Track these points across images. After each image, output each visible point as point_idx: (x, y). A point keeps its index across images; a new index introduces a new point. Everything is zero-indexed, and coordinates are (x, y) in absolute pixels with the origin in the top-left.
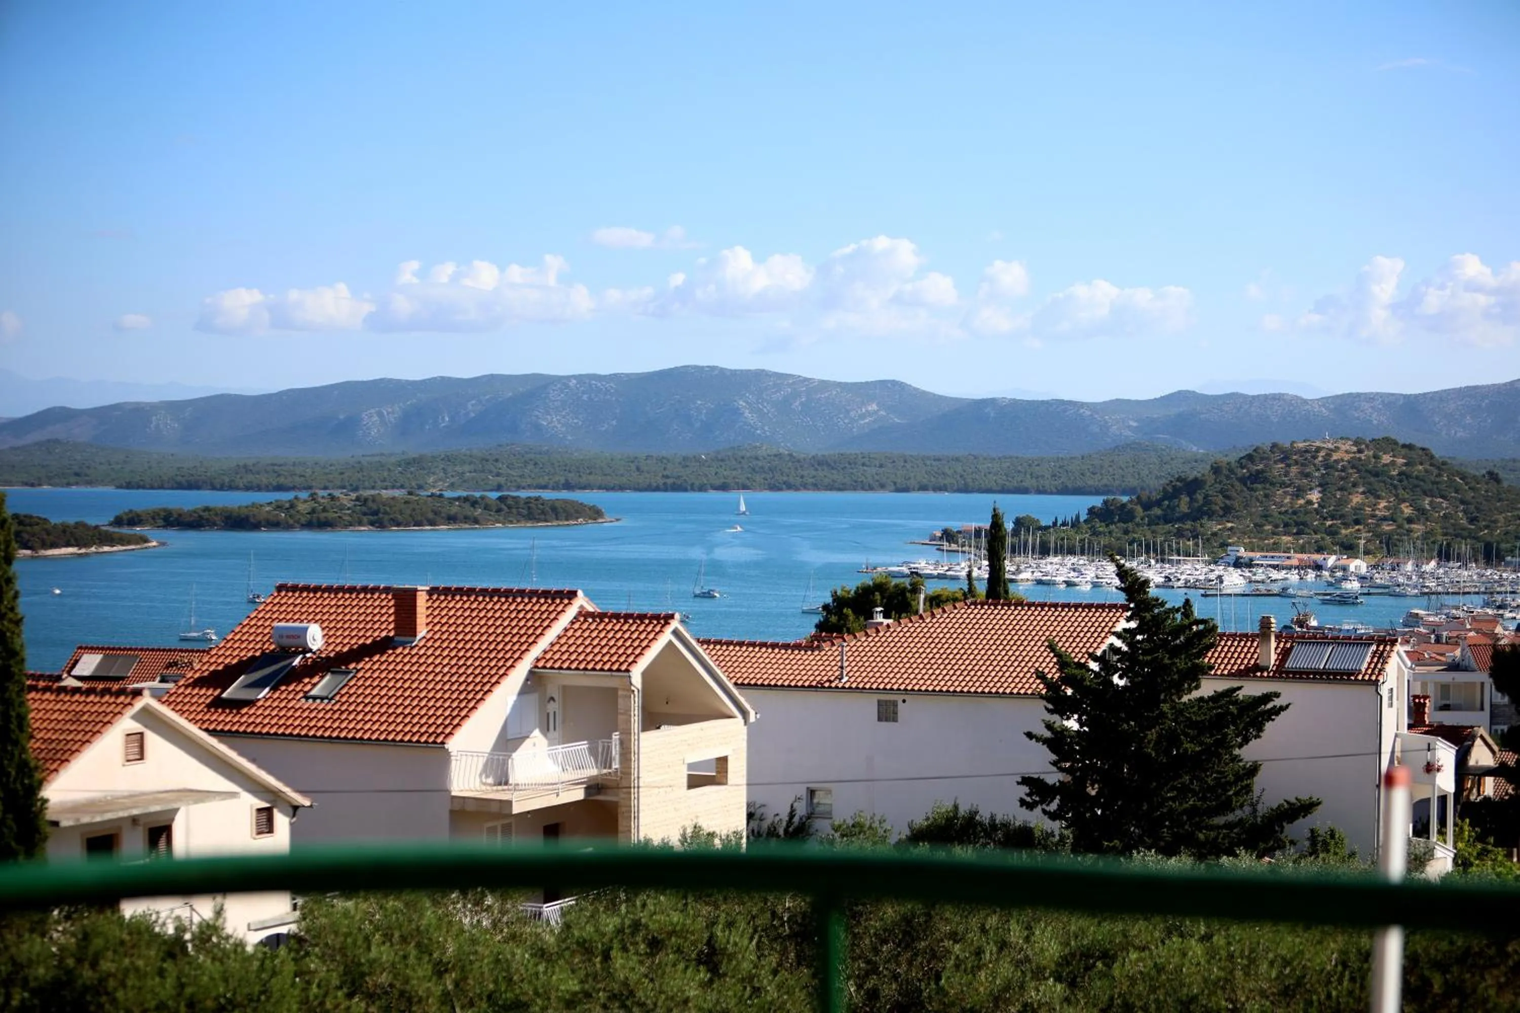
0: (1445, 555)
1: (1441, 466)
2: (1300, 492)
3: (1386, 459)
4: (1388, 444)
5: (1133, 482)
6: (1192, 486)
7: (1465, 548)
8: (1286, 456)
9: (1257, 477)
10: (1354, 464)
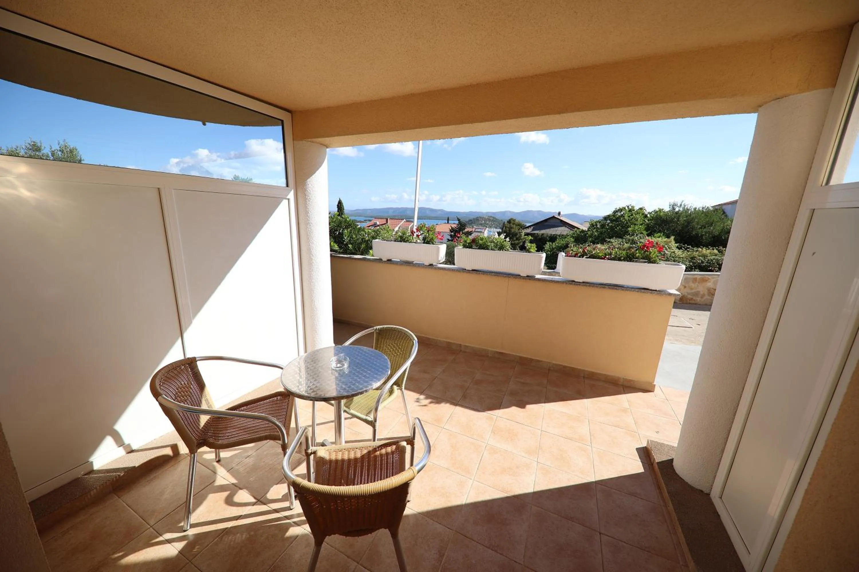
0: (496, 228)
1: (496, 219)
2: (482, 221)
3: (491, 218)
4: (491, 217)
5: (465, 220)
6: (471, 220)
7: (498, 227)
8: (481, 218)
9: (478, 220)
10: (488, 218)
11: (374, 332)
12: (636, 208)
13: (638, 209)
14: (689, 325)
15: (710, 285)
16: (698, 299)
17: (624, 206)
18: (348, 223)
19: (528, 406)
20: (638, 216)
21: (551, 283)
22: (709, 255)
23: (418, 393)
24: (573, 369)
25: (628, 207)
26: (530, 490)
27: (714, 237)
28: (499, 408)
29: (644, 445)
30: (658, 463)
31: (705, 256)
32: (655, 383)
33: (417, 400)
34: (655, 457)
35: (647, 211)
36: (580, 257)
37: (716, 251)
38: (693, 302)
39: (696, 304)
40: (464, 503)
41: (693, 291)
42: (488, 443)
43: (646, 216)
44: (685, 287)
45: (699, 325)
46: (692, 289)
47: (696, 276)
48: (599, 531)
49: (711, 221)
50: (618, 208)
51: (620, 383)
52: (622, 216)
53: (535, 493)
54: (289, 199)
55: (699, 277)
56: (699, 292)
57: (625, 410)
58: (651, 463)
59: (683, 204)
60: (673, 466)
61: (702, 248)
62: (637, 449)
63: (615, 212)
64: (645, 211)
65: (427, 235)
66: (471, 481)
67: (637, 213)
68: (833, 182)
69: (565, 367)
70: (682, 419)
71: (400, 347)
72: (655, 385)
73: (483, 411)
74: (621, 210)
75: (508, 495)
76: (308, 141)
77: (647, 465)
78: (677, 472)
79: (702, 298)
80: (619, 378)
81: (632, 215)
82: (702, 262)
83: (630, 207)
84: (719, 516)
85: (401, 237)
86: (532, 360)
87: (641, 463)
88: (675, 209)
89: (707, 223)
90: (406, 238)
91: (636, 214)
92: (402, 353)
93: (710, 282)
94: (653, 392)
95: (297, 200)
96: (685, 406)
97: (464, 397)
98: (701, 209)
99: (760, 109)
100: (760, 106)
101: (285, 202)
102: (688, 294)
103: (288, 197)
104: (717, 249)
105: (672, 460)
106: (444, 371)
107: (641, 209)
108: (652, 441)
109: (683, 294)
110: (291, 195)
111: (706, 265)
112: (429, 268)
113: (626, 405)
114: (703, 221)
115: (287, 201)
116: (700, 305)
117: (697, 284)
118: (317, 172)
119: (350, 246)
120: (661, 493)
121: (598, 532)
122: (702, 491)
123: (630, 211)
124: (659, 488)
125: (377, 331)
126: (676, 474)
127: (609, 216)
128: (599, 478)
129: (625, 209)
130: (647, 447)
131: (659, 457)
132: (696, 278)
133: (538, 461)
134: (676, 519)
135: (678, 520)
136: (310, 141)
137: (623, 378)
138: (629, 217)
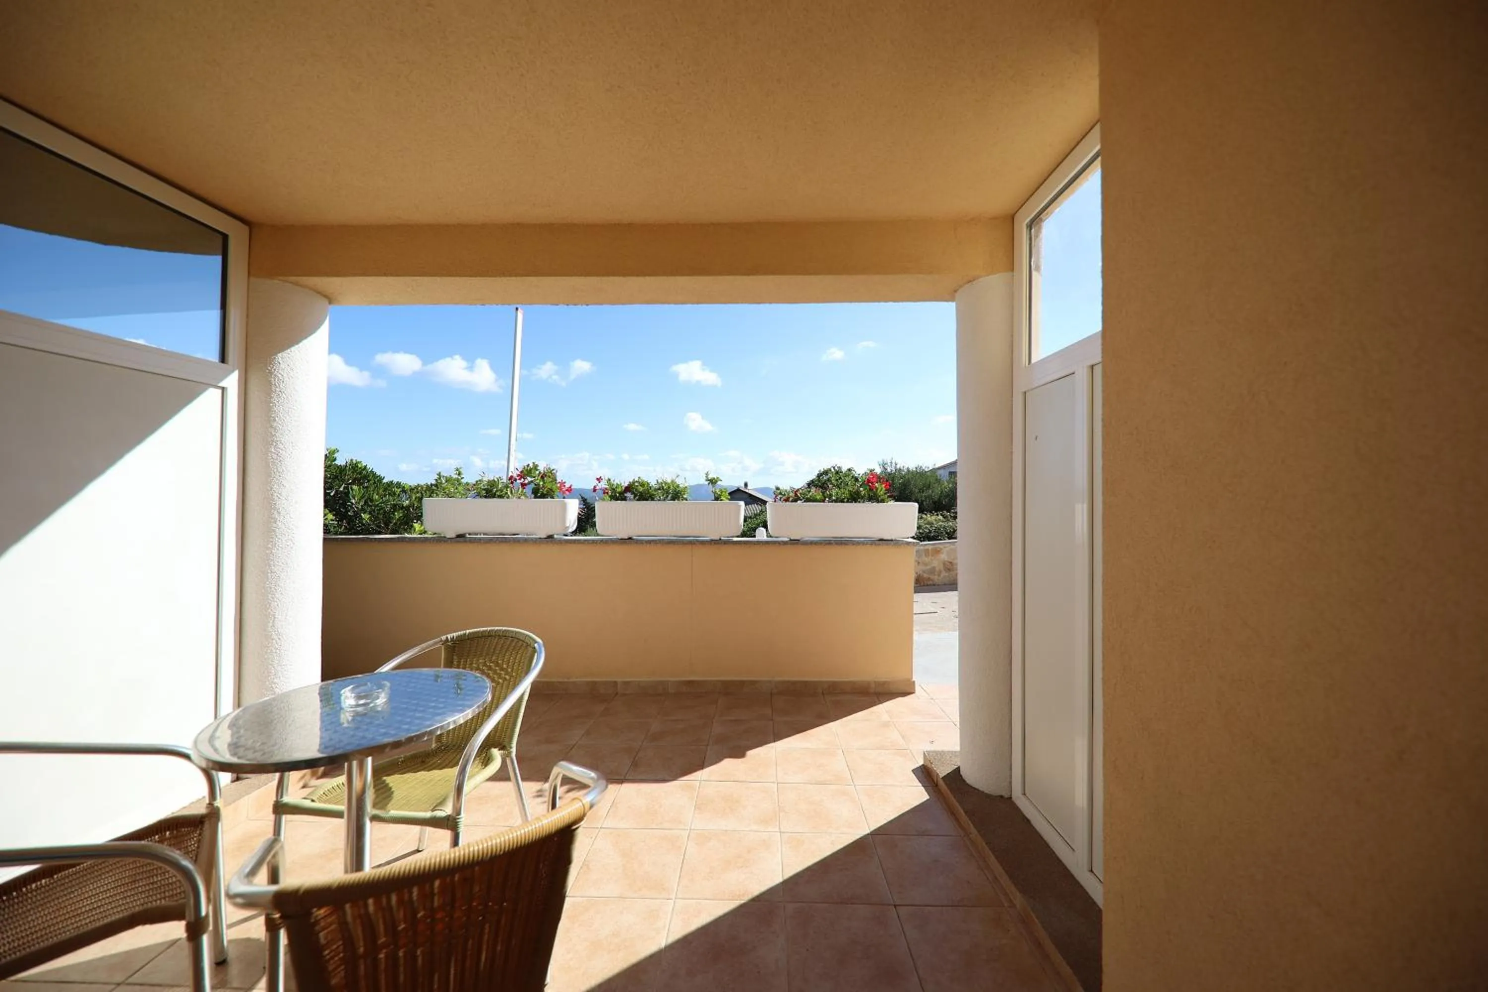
11: (439, 649)
12: (844, 469)
13: (846, 470)
14: (933, 610)
15: (944, 556)
16: (936, 578)
17: (829, 467)
18: (360, 473)
19: (750, 753)
20: (847, 479)
21: (758, 546)
22: (935, 523)
23: (538, 780)
24: (806, 684)
25: (834, 468)
26: (778, 879)
27: (935, 503)
28: (701, 766)
29: (921, 762)
30: (944, 778)
31: (931, 524)
32: (914, 679)
33: (539, 794)
34: (938, 772)
35: (858, 473)
36: (792, 501)
37: (940, 517)
38: (931, 582)
39: (934, 585)
40: (663, 945)
41: (928, 567)
42: (693, 828)
43: (857, 480)
44: (919, 563)
45: (943, 608)
46: (926, 565)
47: (927, 547)
48: (892, 902)
49: (928, 483)
50: (822, 470)
51: (872, 691)
52: (829, 480)
53: (785, 883)
54: (223, 389)
55: (930, 548)
56: (934, 568)
57: (886, 725)
58: (934, 783)
59: (893, 462)
60: (961, 776)
61: (926, 514)
62: (913, 771)
63: (820, 475)
64: (854, 473)
65: (541, 483)
66: (672, 902)
67: (846, 475)
68: (1033, 361)
69: (794, 683)
70: (956, 718)
71: (505, 666)
72: (914, 682)
73: (674, 778)
74: (826, 472)
75: (743, 902)
76: (287, 281)
77: (930, 788)
78: (968, 782)
79: (939, 575)
80: (869, 683)
81: (840, 478)
82: (930, 532)
83: (836, 468)
84: (1028, 821)
85: (487, 491)
86: (742, 683)
87: (923, 788)
88: (886, 469)
89: (924, 485)
90: (497, 491)
91: (844, 477)
92: (507, 677)
93: (943, 553)
94: (914, 693)
95: (246, 394)
96: (957, 702)
97: (635, 764)
98: (915, 470)
99: (957, 295)
100: (955, 291)
101: (212, 396)
102: (924, 572)
103: (221, 384)
104: (941, 515)
105: (958, 769)
106: (588, 733)
107: (849, 470)
108: (929, 752)
109: (919, 573)
110: (232, 382)
111: (934, 536)
112: (547, 542)
113: (885, 718)
114: (920, 484)
115: (220, 391)
116: (938, 585)
117: (930, 557)
118: (305, 342)
119: (366, 516)
120: (957, 820)
121: (892, 905)
122: (1002, 797)
123: (837, 473)
124: (953, 813)
125: (450, 644)
126: (968, 784)
127: (812, 481)
128: (874, 826)
129: (830, 470)
130: (926, 764)
131: (942, 770)
132: (928, 550)
133: (782, 830)
134: (984, 844)
135: (986, 844)
136: (291, 283)
137: (875, 682)
138: (837, 480)
